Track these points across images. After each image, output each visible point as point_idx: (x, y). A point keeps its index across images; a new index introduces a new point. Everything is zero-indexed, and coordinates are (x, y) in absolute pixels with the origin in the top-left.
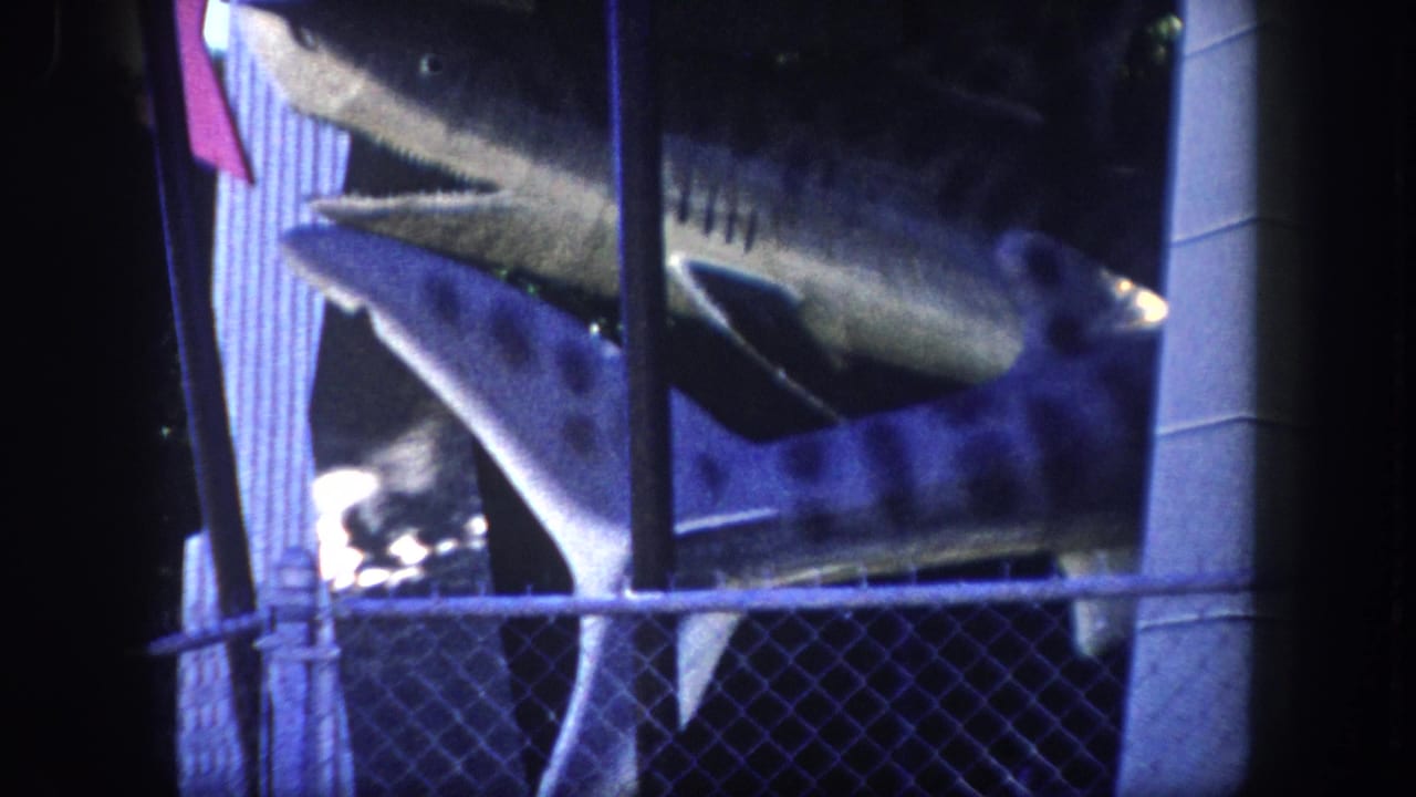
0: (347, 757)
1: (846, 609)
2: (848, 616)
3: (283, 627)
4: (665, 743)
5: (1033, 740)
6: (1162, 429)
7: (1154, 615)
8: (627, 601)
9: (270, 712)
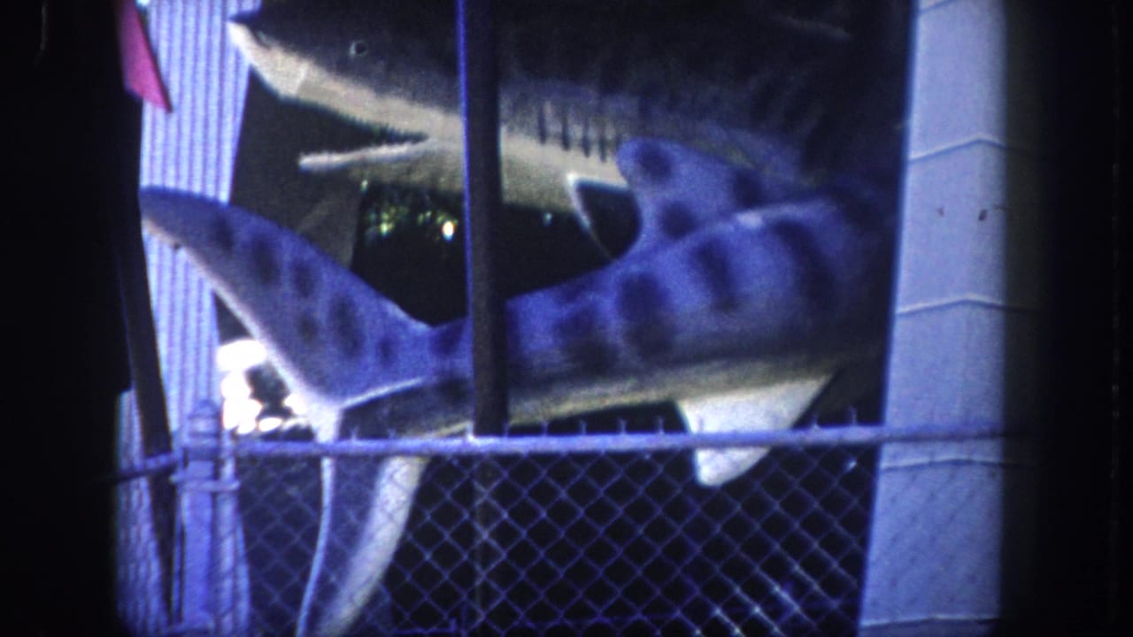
0: (243, 570)
1: (646, 451)
2: (647, 457)
3: (194, 466)
4: (500, 560)
5: (796, 558)
6: (901, 308)
7: (895, 457)
8: (469, 445)
9: (182, 535)
